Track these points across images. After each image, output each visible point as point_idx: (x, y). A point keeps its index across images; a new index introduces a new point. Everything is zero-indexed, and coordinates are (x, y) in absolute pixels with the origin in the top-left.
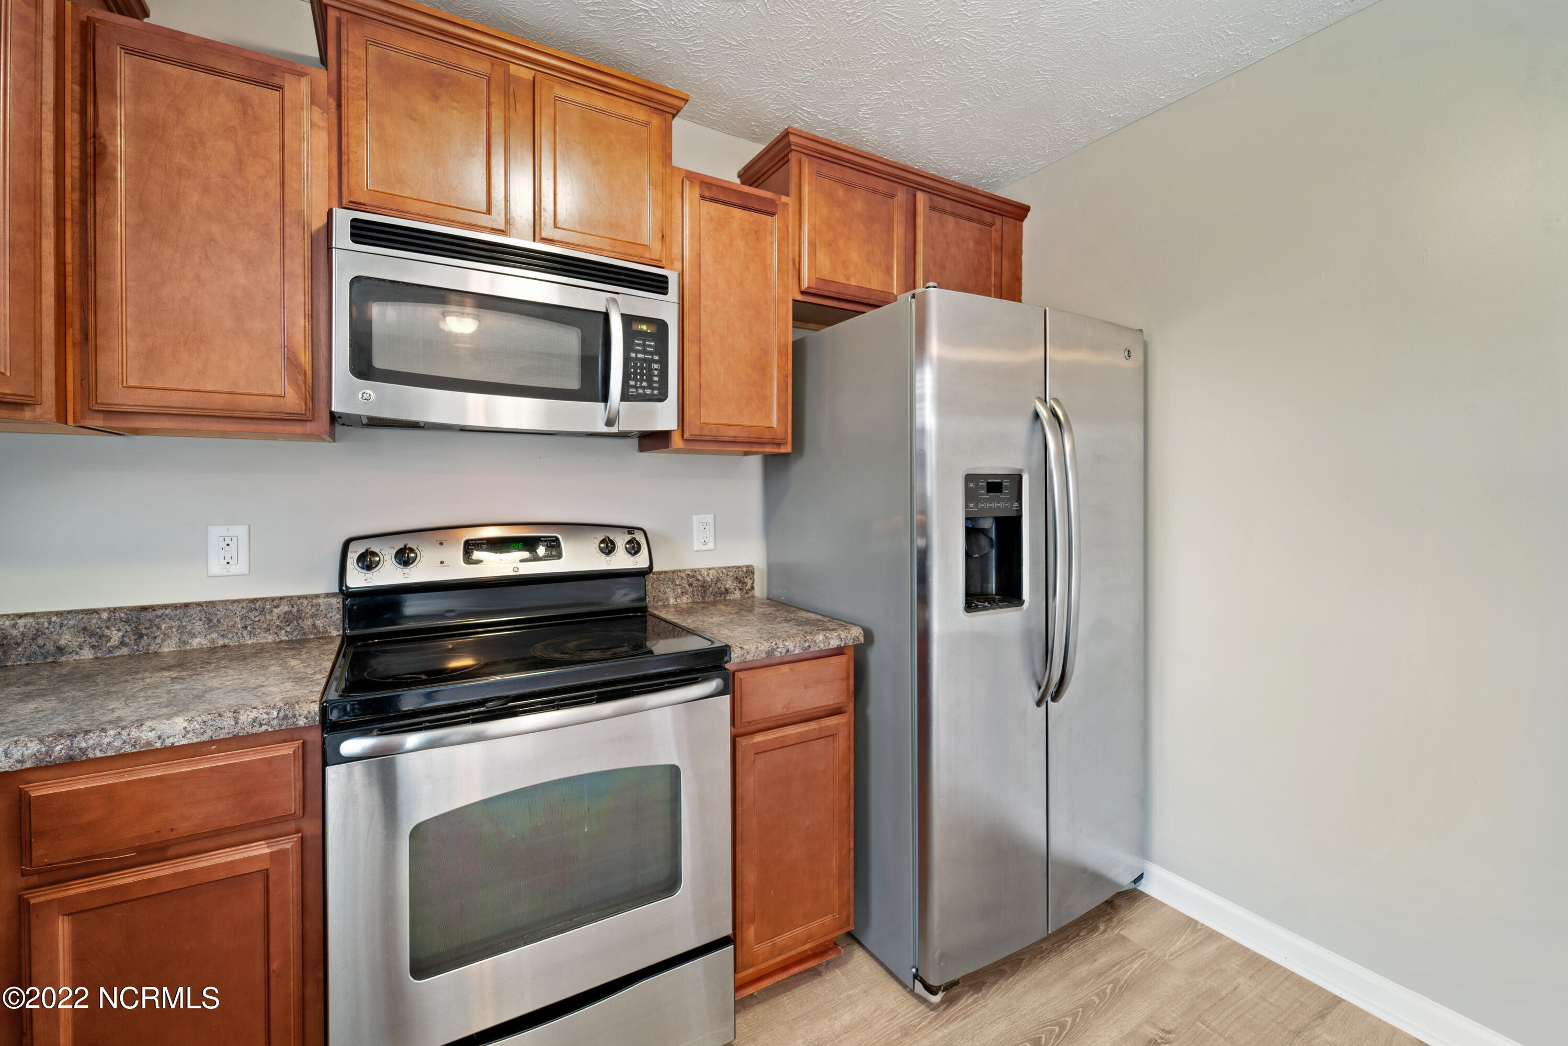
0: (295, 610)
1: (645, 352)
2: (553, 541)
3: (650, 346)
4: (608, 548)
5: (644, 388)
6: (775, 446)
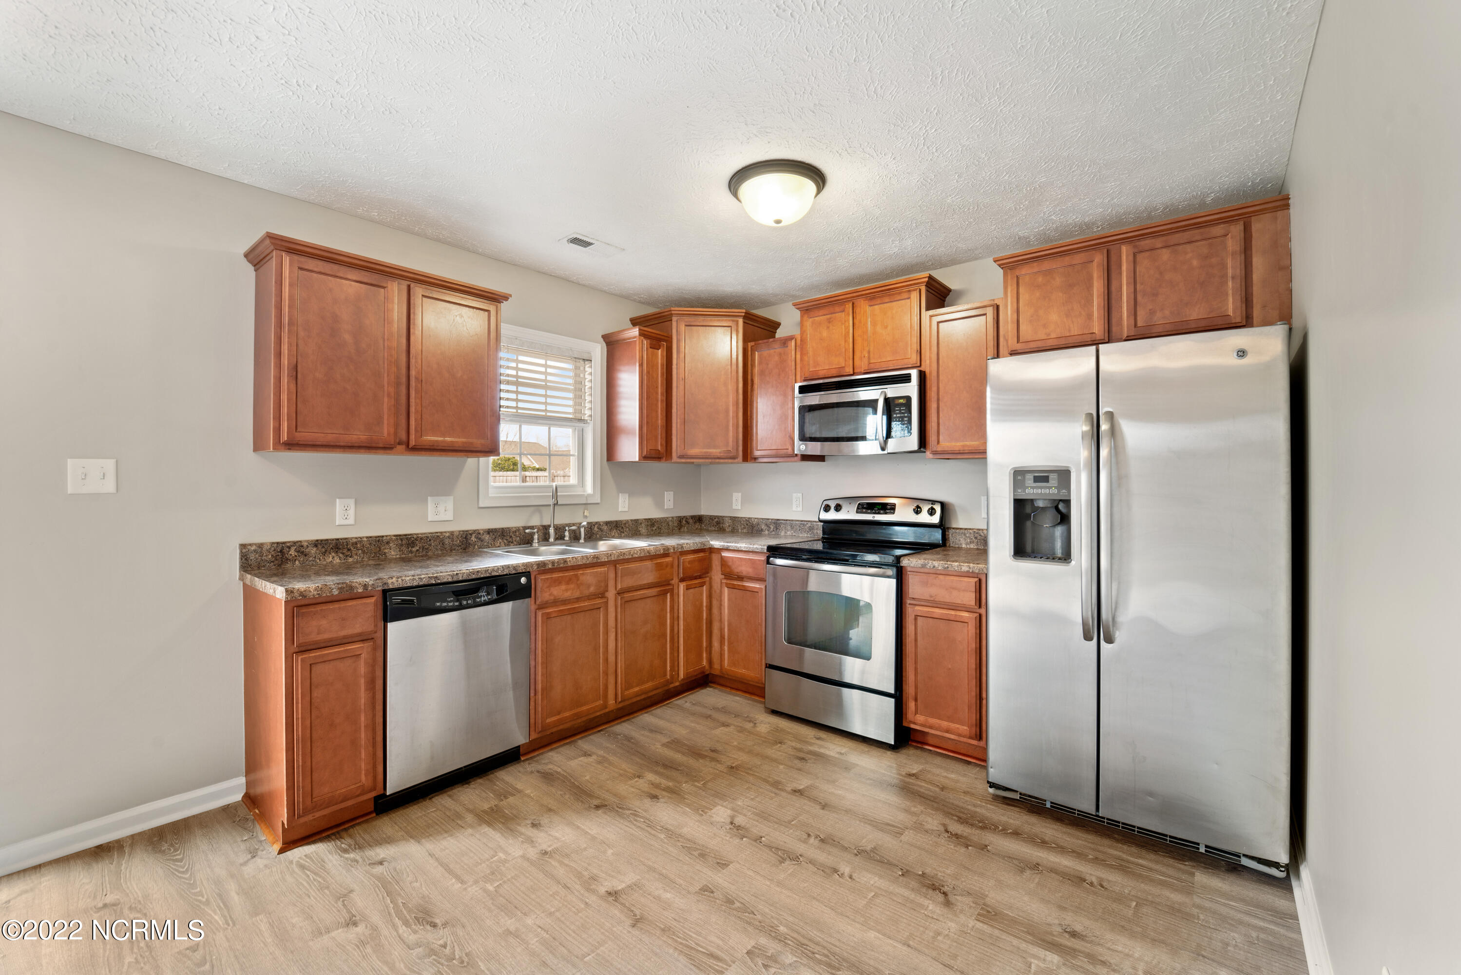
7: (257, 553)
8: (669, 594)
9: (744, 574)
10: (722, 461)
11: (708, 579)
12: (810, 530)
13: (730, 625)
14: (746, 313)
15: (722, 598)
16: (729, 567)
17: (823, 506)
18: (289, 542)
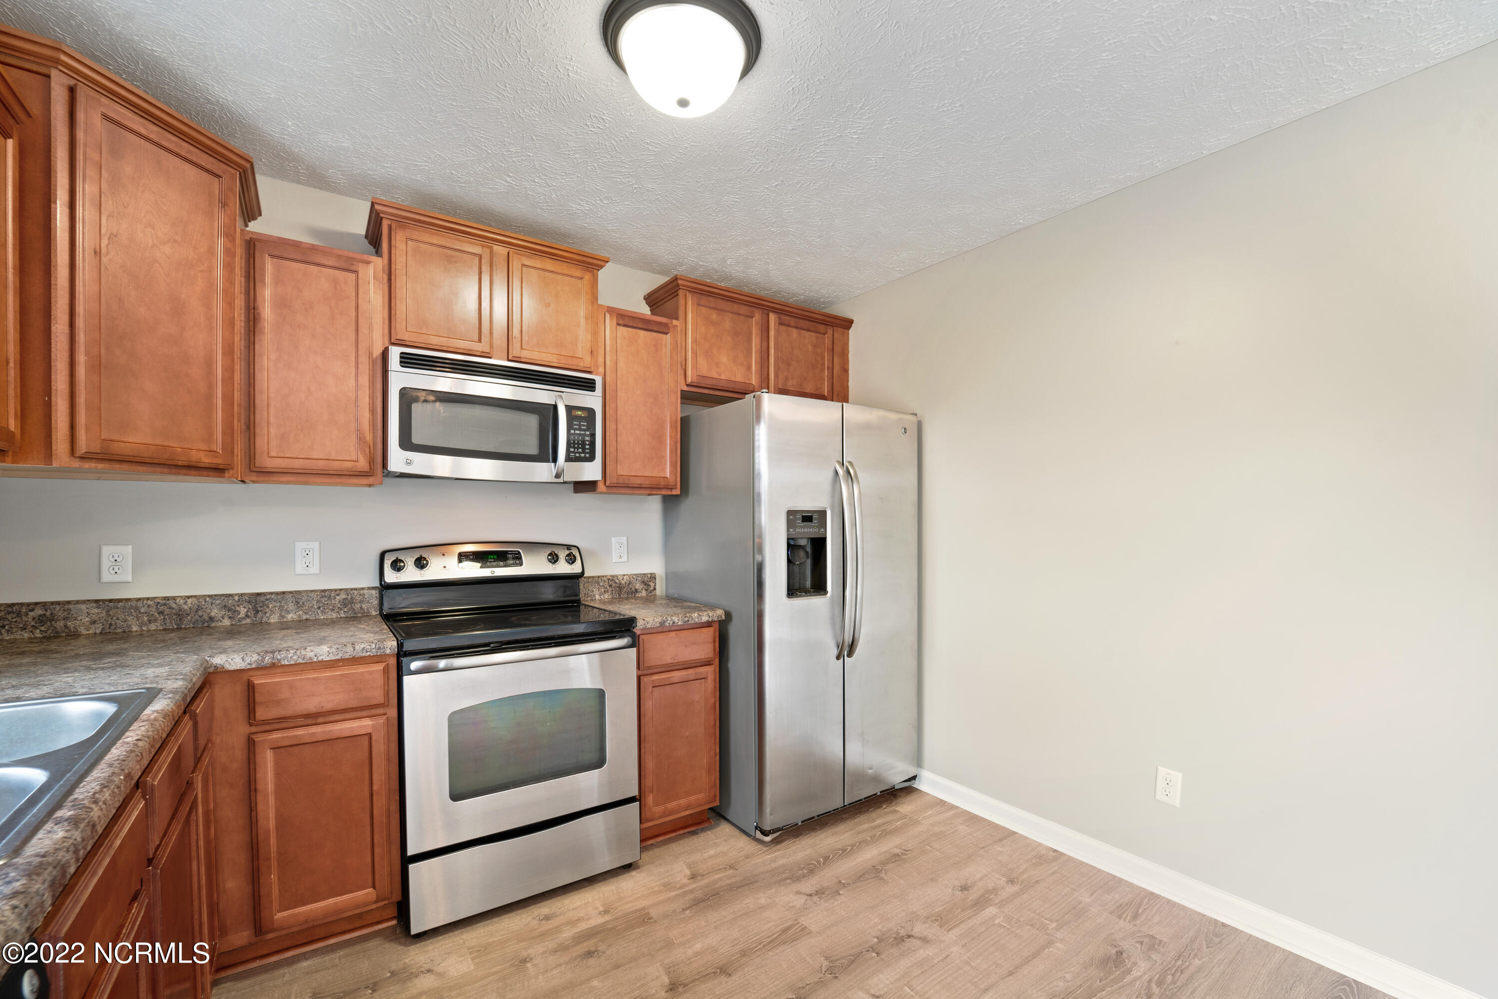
0: (349, 597)
1: (580, 429)
2: (517, 554)
3: (583, 425)
4: (554, 559)
5: (580, 453)
6: (668, 490)
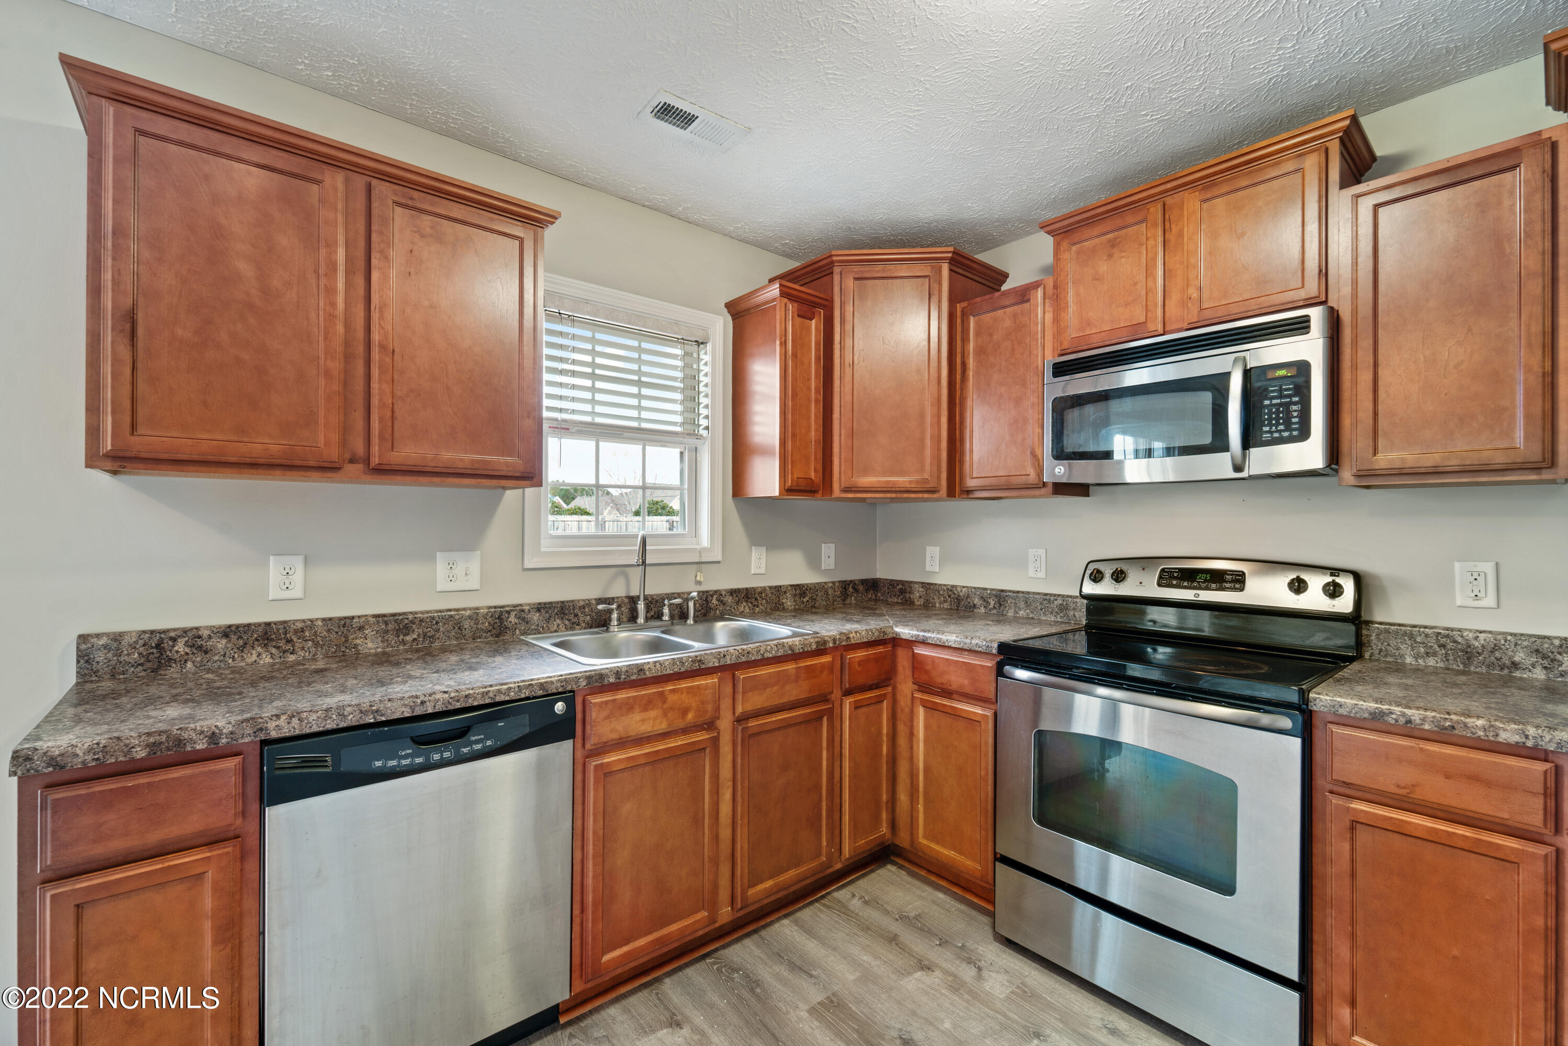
7: (109, 650)
8: (825, 718)
9: (954, 687)
10: (913, 495)
11: (890, 689)
12: (1061, 610)
13: (927, 770)
14: (954, 253)
15: (915, 724)
16: (927, 672)
17: (1088, 572)
18: (175, 630)
